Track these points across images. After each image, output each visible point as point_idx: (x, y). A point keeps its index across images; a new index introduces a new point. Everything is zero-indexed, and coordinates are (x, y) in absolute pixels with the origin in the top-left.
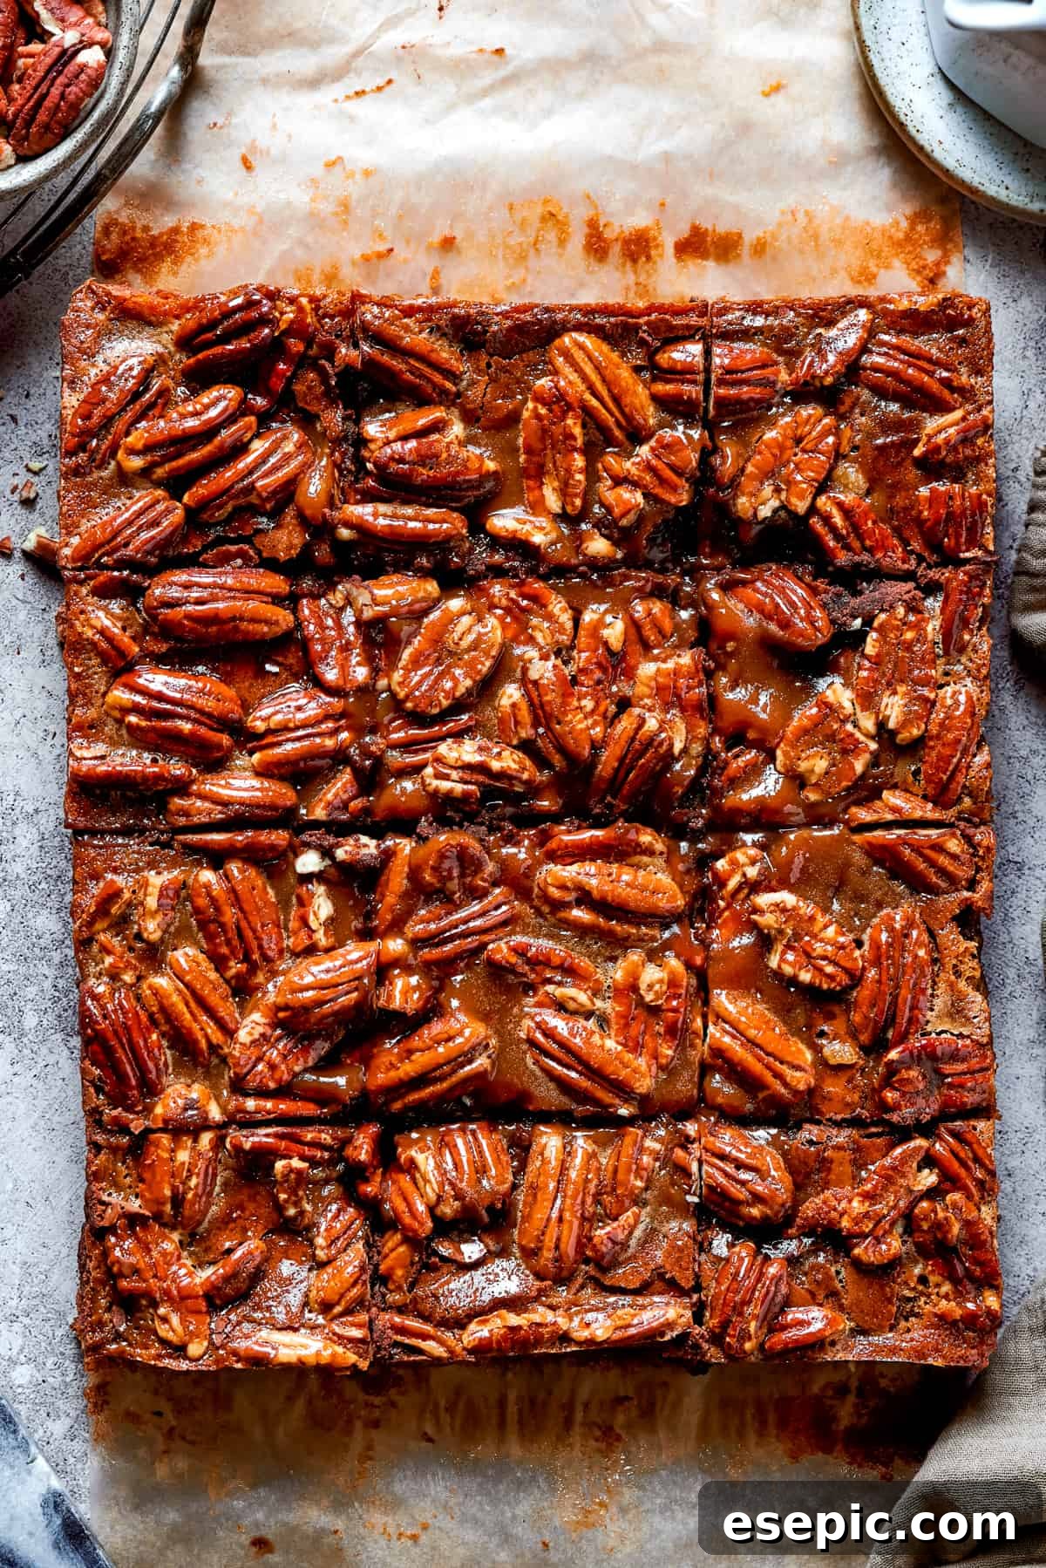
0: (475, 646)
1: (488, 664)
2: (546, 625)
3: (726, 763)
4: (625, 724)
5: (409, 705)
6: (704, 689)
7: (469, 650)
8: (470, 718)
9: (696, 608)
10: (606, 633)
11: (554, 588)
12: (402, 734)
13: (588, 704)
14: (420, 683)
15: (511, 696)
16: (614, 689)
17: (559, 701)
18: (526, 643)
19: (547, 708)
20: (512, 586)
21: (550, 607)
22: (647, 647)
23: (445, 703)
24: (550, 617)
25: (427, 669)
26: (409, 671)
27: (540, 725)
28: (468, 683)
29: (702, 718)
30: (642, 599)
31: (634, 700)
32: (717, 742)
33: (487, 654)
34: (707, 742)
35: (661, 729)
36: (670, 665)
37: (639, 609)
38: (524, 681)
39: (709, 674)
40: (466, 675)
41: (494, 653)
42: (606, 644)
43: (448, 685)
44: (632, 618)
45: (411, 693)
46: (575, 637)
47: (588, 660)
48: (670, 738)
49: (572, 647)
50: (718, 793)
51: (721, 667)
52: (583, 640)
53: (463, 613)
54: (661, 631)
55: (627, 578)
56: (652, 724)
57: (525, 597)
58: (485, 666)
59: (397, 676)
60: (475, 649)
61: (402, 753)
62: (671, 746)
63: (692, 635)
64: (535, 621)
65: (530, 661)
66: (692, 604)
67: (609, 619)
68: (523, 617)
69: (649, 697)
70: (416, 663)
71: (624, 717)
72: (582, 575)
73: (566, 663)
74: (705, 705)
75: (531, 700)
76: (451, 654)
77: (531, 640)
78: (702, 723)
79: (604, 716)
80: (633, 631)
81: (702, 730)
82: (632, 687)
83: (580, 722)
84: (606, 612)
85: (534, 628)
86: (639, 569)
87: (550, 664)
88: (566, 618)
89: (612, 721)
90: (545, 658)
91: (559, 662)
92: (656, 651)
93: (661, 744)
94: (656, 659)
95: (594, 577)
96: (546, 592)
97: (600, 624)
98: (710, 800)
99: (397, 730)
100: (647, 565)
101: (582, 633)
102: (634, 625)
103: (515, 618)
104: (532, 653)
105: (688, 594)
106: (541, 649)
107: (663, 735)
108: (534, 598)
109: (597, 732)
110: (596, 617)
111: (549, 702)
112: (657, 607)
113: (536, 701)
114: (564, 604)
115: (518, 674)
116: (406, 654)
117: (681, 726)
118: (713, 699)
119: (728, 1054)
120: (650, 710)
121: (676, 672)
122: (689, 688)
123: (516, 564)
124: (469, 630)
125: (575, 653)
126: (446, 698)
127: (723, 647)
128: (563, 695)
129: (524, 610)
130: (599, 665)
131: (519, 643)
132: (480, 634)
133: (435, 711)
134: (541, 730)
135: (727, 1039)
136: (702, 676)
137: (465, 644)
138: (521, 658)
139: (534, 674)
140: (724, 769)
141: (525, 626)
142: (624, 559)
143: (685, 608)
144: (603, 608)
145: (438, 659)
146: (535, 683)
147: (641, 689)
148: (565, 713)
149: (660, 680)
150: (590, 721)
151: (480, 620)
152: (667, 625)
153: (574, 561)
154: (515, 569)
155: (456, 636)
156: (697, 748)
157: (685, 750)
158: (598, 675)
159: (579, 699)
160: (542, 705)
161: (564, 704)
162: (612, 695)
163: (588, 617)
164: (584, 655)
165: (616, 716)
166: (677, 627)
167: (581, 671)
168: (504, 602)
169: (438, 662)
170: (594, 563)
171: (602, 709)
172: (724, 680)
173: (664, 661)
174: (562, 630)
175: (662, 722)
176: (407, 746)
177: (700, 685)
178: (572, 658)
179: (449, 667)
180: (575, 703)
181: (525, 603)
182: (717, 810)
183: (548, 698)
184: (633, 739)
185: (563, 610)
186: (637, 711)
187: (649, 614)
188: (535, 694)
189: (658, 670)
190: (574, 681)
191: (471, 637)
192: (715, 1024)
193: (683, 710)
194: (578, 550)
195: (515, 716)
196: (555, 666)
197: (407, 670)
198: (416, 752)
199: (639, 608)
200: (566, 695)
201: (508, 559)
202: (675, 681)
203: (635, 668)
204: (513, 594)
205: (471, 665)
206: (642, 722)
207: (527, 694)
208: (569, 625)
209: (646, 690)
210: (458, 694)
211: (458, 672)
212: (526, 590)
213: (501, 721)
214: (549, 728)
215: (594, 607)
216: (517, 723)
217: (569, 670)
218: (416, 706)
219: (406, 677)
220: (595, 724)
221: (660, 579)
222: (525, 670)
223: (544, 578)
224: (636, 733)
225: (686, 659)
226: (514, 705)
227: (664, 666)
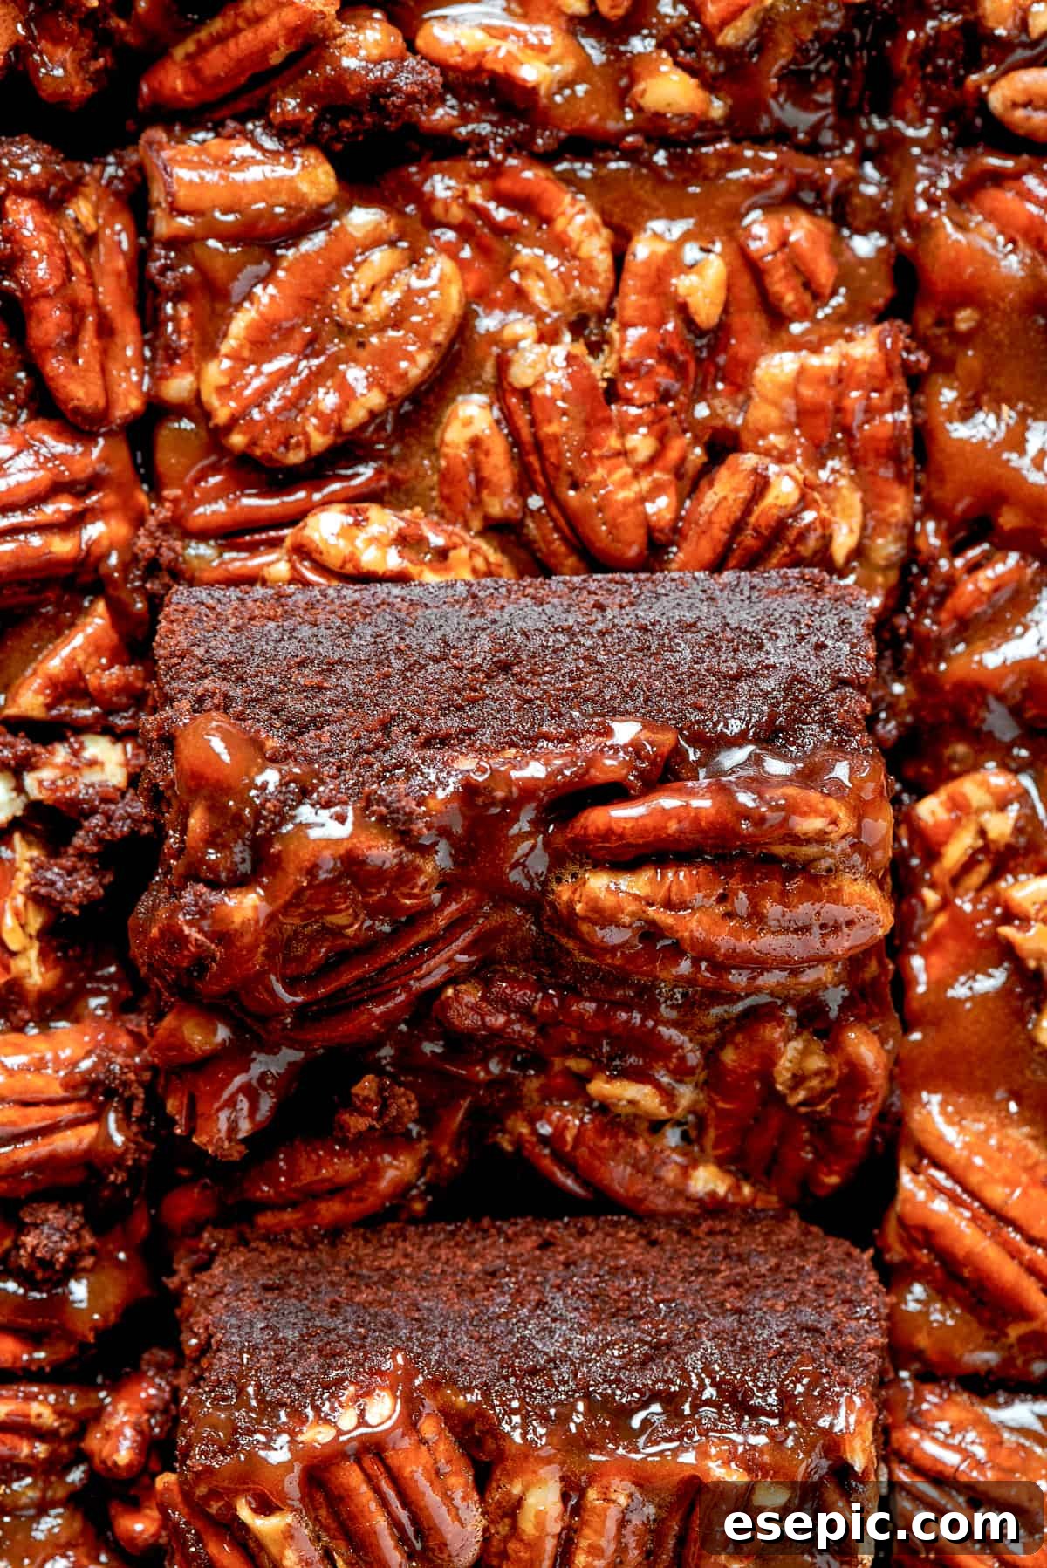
0: (397, 318)
1: (423, 359)
2: (552, 262)
3: (951, 582)
4: (725, 490)
5: (237, 440)
6: (903, 415)
7: (380, 327)
8: (379, 472)
9: (889, 232)
10: (683, 284)
11: (569, 180)
12: (221, 506)
13: (641, 443)
14: (264, 394)
15: (468, 423)
16: (702, 411)
17: (576, 436)
18: (506, 307)
19: (551, 452)
20: (475, 178)
21: (560, 224)
22: (777, 318)
23: (319, 441)
24: (560, 246)
25: (284, 361)
26: (246, 363)
27: (534, 489)
28: (376, 399)
29: (900, 478)
30: (768, 208)
31: (745, 437)
32: (931, 534)
33: (422, 336)
34: (910, 537)
35: (805, 502)
36: (828, 359)
37: (760, 230)
38: (501, 389)
39: (917, 382)
40: (374, 382)
41: (439, 336)
42: (683, 309)
43: (328, 400)
44: (744, 252)
45: (244, 413)
46: (615, 291)
47: (644, 347)
48: (825, 523)
49: (609, 313)
50: (935, 648)
51: (944, 366)
52: (632, 300)
53: (376, 242)
54: (808, 285)
55: (732, 161)
56: (784, 489)
57: (503, 200)
58: (417, 364)
59: (217, 371)
60: (396, 327)
61: (222, 549)
62: (827, 540)
63: (880, 292)
64: (526, 253)
65: (515, 344)
66: (883, 224)
67: (691, 253)
68: (496, 245)
69: (779, 430)
70: (262, 344)
71: (723, 474)
72: (631, 154)
73: (594, 349)
74: (907, 451)
75: (514, 432)
76: (343, 330)
77: (519, 298)
78: (899, 492)
79: (678, 472)
80: (745, 281)
81: (899, 506)
82: (744, 407)
83: (623, 484)
84: (686, 237)
85: (524, 271)
86: (761, 141)
87: (559, 353)
88: (596, 249)
89: (692, 483)
90: (548, 337)
91: (580, 349)
92: (796, 328)
93: (802, 536)
94: (795, 345)
95: (660, 158)
96: (552, 189)
97: (671, 264)
98: (915, 665)
99: (210, 498)
100: (781, 135)
101: (630, 282)
102: (749, 267)
103: (482, 250)
104: (520, 326)
105: (873, 202)
106: (540, 317)
107: (809, 516)
108: (524, 203)
109: (660, 507)
110: (662, 248)
111: (555, 439)
112: (802, 229)
113: (526, 433)
114: (591, 216)
115: (489, 373)
116: (241, 323)
117: (852, 499)
118: (923, 438)
119: (945, 1241)
120: (781, 459)
121: (842, 378)
122: (871, 412)
123: (485, 129)
124: (387, 280)
125: (613, 329)
126: (323, 430)
127: (945, 321)
128: (587, 424)
129: (500, 230)
130: (667, 356)
131: (491, 305)
132: (409, 292)
133: (296, 457)
134: (535, 502)
135: (940, 1205)
136: (900, 385)
137: (372, 311)
138: (493, 338)
139: (521, 374)
140: (944, 596)
141: (506, 264)
142: (730, 118)
143: (864, 232)
144: (679, 227)
145: (312, 340)
146: (526, 394)
147: (762, 413)
148: (591, 464)
149: (807, 392)
150: (645, 484)
151: (414, 258)
152: (824, 271)
153: (612, 125)
154: (481, 141)
155: (355, 291)
156: (887, 547)
157: (859, 552)
158: (665, 379)
159: (622, 435)
160: (538, 446)
161: (589, 443)
162: (692, 425)
163: (642, 250)
164: (634, 334)
165: (706, 472)
166: (847, 272)
167: (625, 370)
168: (457, 213)
169: (312, 346)
170: (656, 128)
171: (673, 455)
172: (948, 395)
173: (816, 349)
174: (587, 274)
175: (806, 488)
176: (231, 535)
177: (895, 406)
178: (605, 340)
179: (336, 359)
180: (614, 442)
181: (501, 214)
182: (927, 686)
183: (552, 429)
184: (737, 527)
185: (591, 229)
186: (749, 460)
187: (784, 244)
188: (523, 420)
189: (802, 371)
190: (613, 393)
191: (390, 297)
192: (915, 1171)
193: (855, 461)
194: (623, 97)
195: (477, 468)
196: (570, 358)
197: (240, 360)
198: (253, 548)
199: (758, 230)
200: (594, 423)
201: (465, 118)
202: (842, 396)
203: (748, 365)
204: (476, 194)
205: (385, 360)
206: (761, 485)
207: (508, 417)
208: (603, 261)
209: (773, 415)
210: (349, 422)
211: (355, 375)
212: (505, 184)
213: (445, 477)
214: (551, 496)
215: (658, 225)
216: (481, 483)
217: (601, 368)
218: (253, 443)
219: (235, 375)
220: (657, 490)
221: (805, 166)
222: (503, 365)
223: (547, 159)
224: (747, 510)
225: (865, 346)
226: (475, 443)
227: (815, 361)
